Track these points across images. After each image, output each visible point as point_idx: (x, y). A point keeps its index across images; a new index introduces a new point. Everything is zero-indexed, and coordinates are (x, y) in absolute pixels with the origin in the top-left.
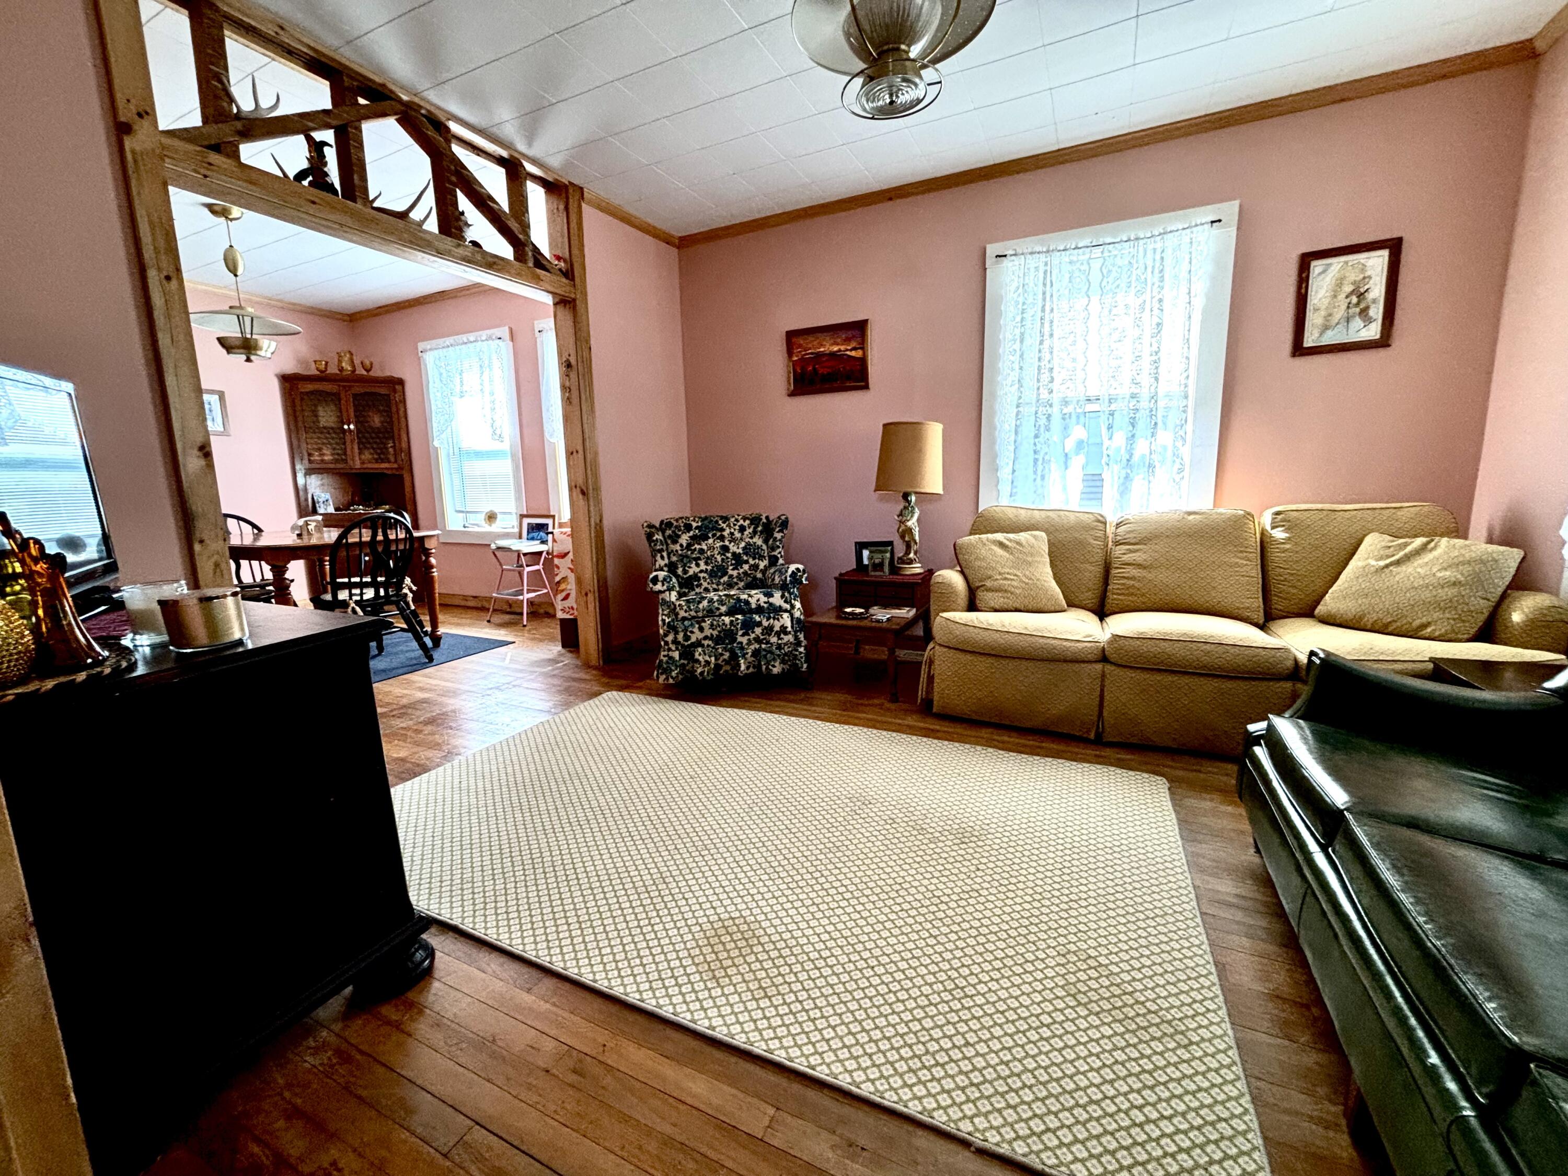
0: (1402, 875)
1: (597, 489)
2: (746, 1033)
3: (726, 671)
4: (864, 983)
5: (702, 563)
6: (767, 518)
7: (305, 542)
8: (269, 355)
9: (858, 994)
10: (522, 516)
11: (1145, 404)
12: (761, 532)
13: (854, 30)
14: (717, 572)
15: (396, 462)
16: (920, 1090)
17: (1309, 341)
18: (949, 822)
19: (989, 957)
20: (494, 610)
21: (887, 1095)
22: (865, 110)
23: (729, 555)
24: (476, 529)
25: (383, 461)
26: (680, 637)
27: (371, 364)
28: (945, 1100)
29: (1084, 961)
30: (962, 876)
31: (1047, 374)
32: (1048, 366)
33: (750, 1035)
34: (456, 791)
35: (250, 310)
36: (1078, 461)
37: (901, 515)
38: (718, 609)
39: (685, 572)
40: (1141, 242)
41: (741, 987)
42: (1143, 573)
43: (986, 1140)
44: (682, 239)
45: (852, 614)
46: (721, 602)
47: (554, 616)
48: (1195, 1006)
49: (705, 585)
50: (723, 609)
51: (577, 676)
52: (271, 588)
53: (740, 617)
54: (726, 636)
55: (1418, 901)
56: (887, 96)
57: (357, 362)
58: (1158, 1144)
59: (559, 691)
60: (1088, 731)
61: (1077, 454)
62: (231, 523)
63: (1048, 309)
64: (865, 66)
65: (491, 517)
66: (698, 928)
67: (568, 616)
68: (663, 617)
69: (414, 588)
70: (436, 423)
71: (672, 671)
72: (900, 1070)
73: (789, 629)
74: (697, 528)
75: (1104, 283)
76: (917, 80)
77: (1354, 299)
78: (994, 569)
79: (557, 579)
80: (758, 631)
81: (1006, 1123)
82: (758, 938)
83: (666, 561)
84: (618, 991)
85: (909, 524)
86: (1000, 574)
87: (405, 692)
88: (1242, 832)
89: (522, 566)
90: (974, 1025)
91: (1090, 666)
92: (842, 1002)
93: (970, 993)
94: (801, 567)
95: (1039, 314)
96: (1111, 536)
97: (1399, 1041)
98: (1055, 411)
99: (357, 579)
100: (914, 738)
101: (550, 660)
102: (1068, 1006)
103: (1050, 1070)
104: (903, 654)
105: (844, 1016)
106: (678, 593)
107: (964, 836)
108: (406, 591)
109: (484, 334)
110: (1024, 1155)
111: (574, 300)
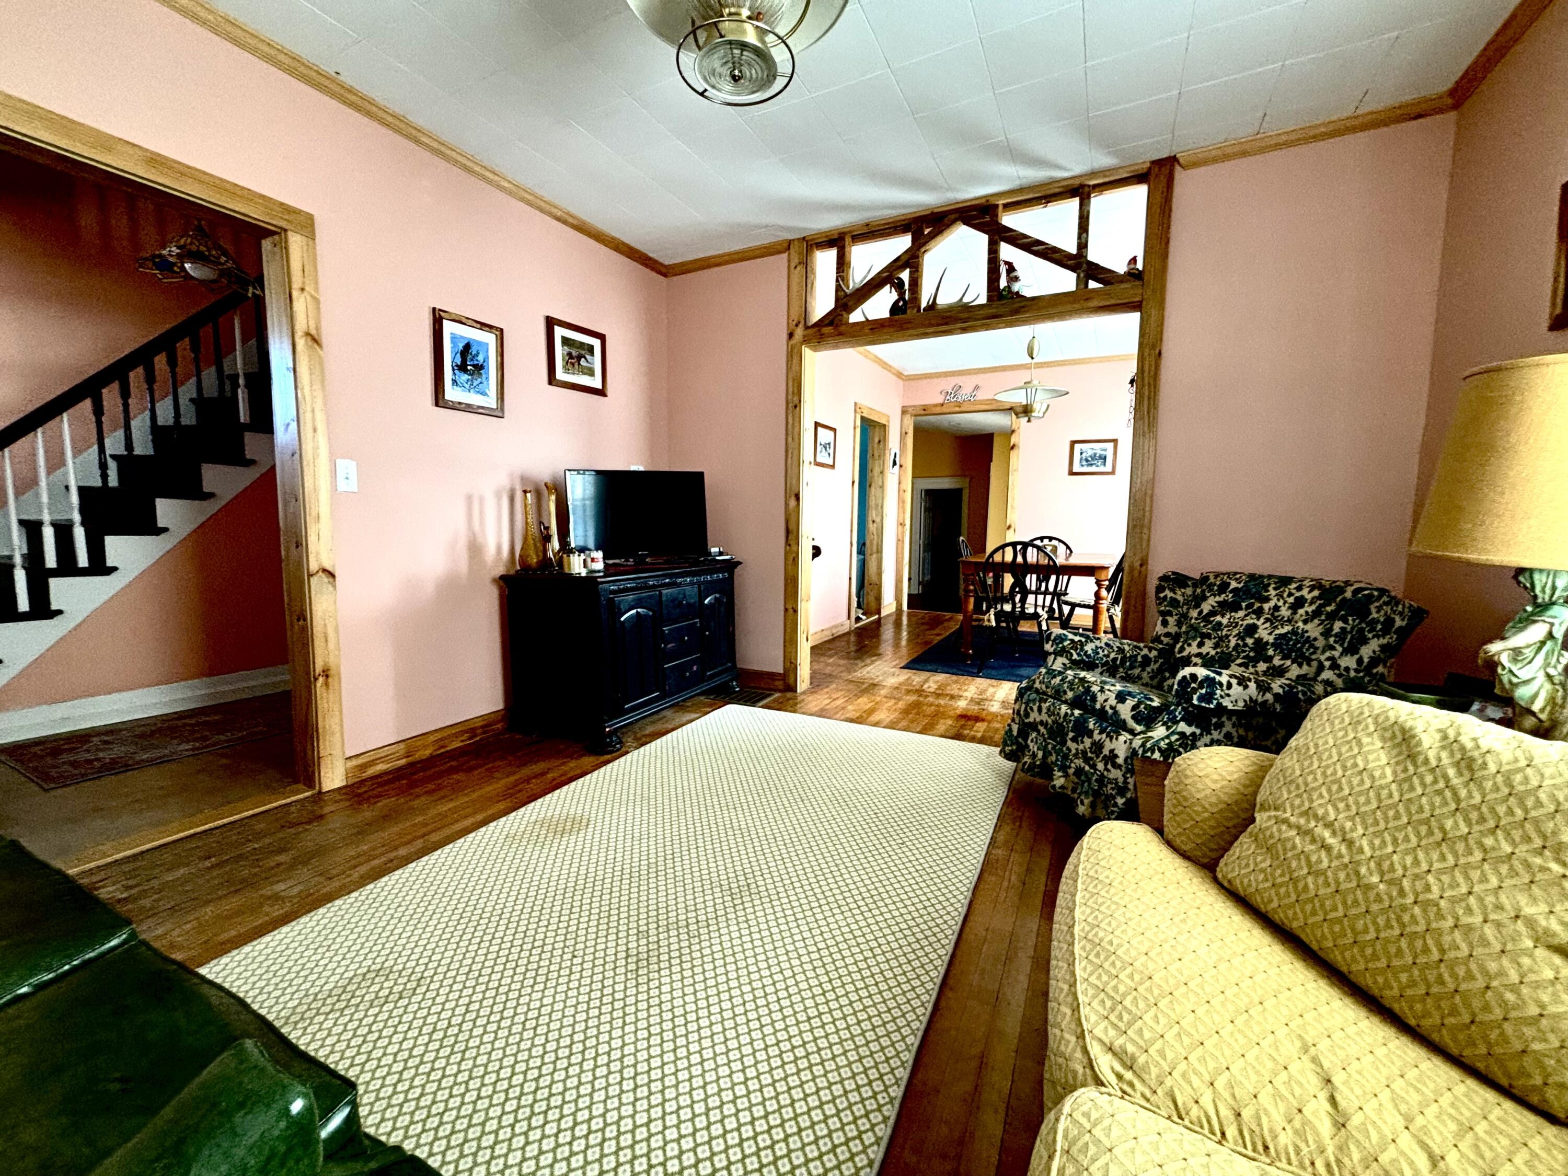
38: (1065, 693)
50: (1070, 695)
54: (1058, 731)
74: (1235, 590)
80: (1088, 742)
111: (1141, 302)
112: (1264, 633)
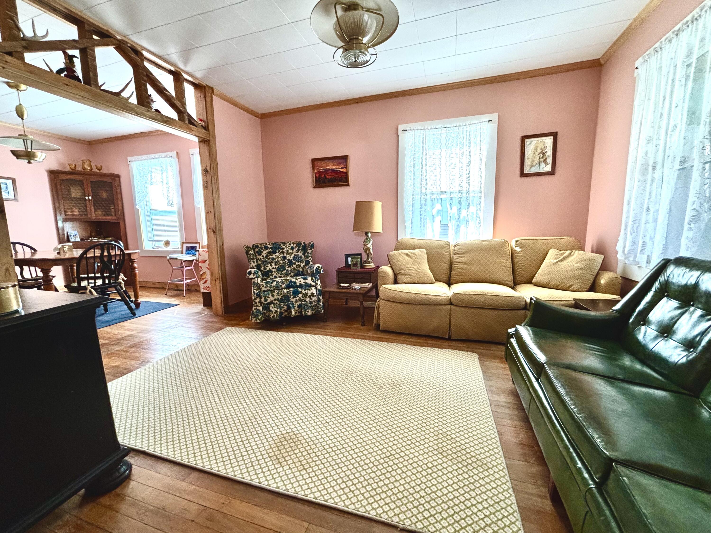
0: (565, 389)
1: (221, 229)
2: (295, 488)
3: (285, 315)
4: (349, 457)
5: (273, 264)
6: (304, 243)
7: (62, 256)
8: (41, 160)
9: (347, 463)
10: (183, 243)
11: (464, 195)
12: (302, 250)
13: (338, 28)
14: (281, 269)
15: (115, 216)
16: (375, 505)
17: (526, 171)
18: (387, 379)
19: (405, 439)
20: (169, 289)
21: (360, 510)
22: (344, 63)
23: (286, 260)
24: (159, 249)
25: (108, 215)
26: (263, 300)
27: (101, 166)
28: (386, 508)
29: (445, 437)
30: (393, 404)
31: (425, 182)
32: (425, 178)
33: (296, 489)
34: (147, 381)
35: (31, 137)
36: (438, 219)
37: (364, 242)
38: (281, 286)
39: (265, 269)
40: (461, 127)
41: (293, 466)
42: (466, 266)
43: (405, 524)
44: (261, 114)
45: (344, 286)
46: (282, 283)
47: (200, 291)
48: (490, 452)
49: (275, 275)
50: (284, 286)
51: (211, 320)
52: (41, 281)
53: (291, 289)
54: (285, 299)
55: (571, 399)
56: (353, 58)
57: (93, 165)
58: (476, 515)
59: (202, 328)
60: (445, 335)
61: (438, 216)
62: (18, 247)
63: (424, 154)
64: (343, 44)
65: (167, 243)
66: (271, 439)
67: (207, 291)
68: (254, 290)
69: (125, 279)
70: (138, 197)
71: (258, 316)
72: (366, 497)
73: (315, 294)
74: (270, 248)
75: (447, 144)
76: (366, 53)
77: (542, 155)
78: (405, 265)
79: (201, 273)
80: (300, 296)
81: (413, 515)
82: (300, 441)
83: (256, 264)
84: (231, 475)
85: (368, 246)
86: (407, 267)
87: (120, 332)
88: (507, 375)
89: (183, 267)
90: (399, 471)
91: (445, 307)
92: (339, 467)
93: (397, 457)
94: (320, 266)
95: (421, 156)
96: (452, 251)
97: (567, 459)
98: (428, 197)
99: (92, 275)
100: (372, 342)
101: (197, 313)
102: (439, 458)
103: (432, 488)
104: (367, 304)
105: (340, 474)
106: (262, 279)
107: (394, 385)
108: (120, 280)
109: (163, 155)
110: (421, 529)
111: (209, 140)
112: (288, 257)
